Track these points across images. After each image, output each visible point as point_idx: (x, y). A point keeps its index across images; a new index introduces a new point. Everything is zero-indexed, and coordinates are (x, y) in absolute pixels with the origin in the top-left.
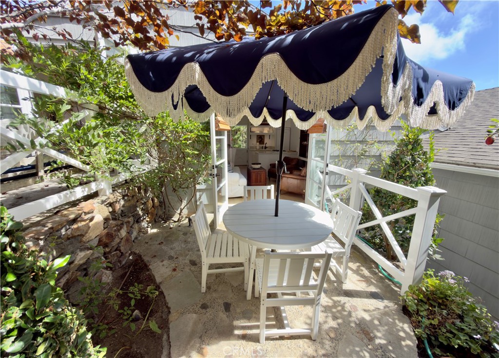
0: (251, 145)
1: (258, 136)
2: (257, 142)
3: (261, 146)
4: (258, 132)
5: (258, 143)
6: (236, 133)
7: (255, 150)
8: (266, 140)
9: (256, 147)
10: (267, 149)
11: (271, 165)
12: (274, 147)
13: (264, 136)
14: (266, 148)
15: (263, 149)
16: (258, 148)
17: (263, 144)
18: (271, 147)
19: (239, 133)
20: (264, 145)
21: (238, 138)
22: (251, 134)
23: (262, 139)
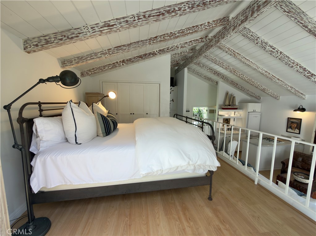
23: (228, 122)
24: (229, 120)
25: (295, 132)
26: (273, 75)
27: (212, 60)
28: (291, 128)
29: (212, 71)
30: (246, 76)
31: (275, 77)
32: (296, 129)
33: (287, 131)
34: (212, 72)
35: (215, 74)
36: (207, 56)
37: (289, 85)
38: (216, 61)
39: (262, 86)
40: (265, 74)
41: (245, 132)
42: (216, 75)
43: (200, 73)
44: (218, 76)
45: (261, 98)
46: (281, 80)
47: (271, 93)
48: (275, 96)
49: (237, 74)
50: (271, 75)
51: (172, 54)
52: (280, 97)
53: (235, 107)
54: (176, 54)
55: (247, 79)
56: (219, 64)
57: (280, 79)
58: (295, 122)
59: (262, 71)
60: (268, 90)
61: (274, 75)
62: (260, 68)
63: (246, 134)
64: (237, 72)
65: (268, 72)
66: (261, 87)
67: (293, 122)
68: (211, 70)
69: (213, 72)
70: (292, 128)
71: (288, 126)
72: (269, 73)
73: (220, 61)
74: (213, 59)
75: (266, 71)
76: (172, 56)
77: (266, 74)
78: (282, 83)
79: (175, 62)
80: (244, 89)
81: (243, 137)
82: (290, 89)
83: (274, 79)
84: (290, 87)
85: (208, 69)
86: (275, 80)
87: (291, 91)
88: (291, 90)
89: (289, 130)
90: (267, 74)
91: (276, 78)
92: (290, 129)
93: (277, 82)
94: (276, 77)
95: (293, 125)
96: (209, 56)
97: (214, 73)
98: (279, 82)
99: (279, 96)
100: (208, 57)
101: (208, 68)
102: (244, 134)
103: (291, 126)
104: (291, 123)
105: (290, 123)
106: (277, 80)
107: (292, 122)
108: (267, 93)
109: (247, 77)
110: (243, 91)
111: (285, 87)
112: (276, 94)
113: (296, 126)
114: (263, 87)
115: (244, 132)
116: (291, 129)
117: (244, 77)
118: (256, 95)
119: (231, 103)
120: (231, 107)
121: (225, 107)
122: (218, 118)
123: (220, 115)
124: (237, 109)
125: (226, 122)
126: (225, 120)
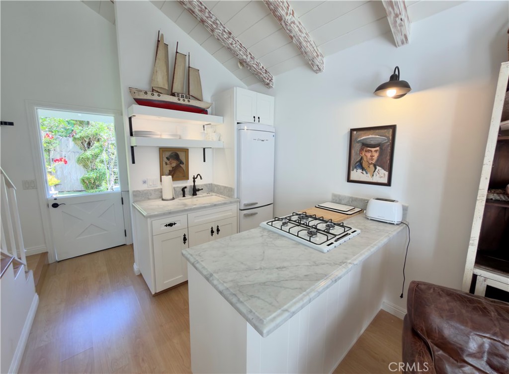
0: (136, 185)
1: (162, 150)
2: (162, 174)
3: (181, 184)
4: (165, 136)
5: (168, 179)
6: (89, 144)
8: (195, 166)
9: (161, 191)
10: (199, 195)
12: (228, 189)
13: (186, 151)
14: (195, 190)
15: (189, 198)
16: (166, 193)
17: (186, 177)
18: (211, 188)
19: (96, 144)
20: (189, 183)
21: (96, 156)
22: (134, 141)
23: (181, 163)
24: (182, 156)
25: (375, 180)
28: (360, 165)
32: (378, 168)
33: (349, 180)
41: (236, 197)
47: (300, 30)
48: (312, 49)
52: (324, 60)
53: (193, 103)
58: (372, 142)
60: (290, 10)
63: (236, 202)
67: (369, 142)
70: (365, 164)
71: (352, 162)
81: (229, 213)
89: (357, 174)
92: (360, 171)
95: (369, 155)
102: (231, 203)
103: (362, 158)
104: (362, 150)
105: (357, 147)
107: (366, 145)
108: (285, 23)
112: (312, 43)
113: (376, 155)
115: (230, 196)
116: (363, 169)
119: (177, 88)
120: (174, 100)
121: (149, 97)
122: (132, 148)
123: (140, 134)
124: (203, 111)
125: (174, 165)
126: (168, 154)
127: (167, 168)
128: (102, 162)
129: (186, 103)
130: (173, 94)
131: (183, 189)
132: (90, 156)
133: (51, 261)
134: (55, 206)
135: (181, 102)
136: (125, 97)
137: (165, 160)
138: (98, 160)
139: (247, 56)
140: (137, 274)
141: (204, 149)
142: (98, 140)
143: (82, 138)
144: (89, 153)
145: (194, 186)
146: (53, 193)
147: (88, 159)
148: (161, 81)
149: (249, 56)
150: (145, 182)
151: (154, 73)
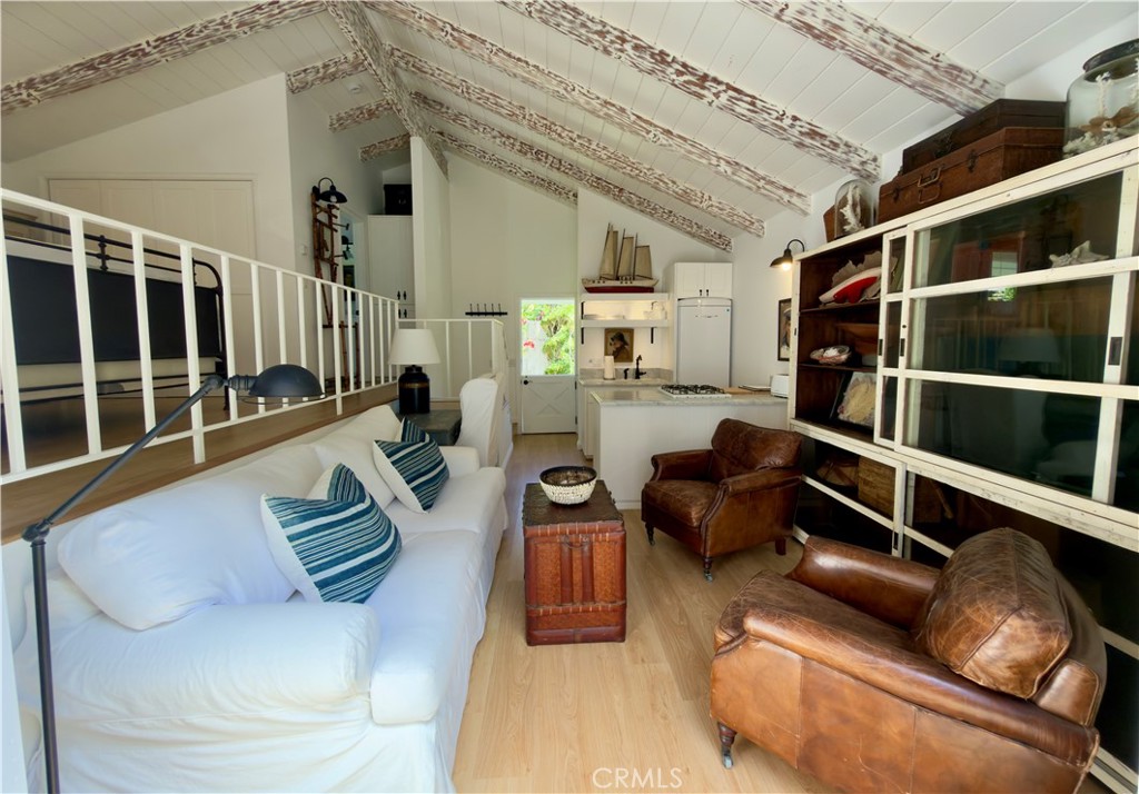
0: (584, 364)
1: (608, 331)
2: (606, 354)
3: (623, 366)
4: (609, 318)
6: (556, 328)
7: (600, 381)
8: (641, 346)
9: (603, 371)
10: (643, 379)
11: (655, 460)
12: (670, 372)
13: (631, 331)
14: (638, 374)
15: (631, 380)
16: (609, 374)
17: (629, 358)
18: (658, 373)
20: (633, 366)
22: (583, 324)
23: (626, 343)
24: (627, 338)
26: (638, 117)
27: (452, 85)
28: (786, 341)
29: (512, 141)
30: (602, 145)
31: (651, 124)
34: (513, 145)
35: (526, 154)
36: (430, 72)
37: (721, 154)
38: (468, 88)
39: (674, 182)
40: (601, 114)
42: (529, 155)
43: (509, 163)
44: (539, 160)
45: (733, 243)
46: (680, 137)
47: (721, 209)
48: (741, 220)
49: (560, 135)
50: (633, 118)
51: (292, 73)
52: (765, 225)
54: (305, 71)
55: (605, 157)
56: (481, 101)
57: (675, 132)
59: (588, 103)
60: (706, 197)
61: (645, 117)
62: (577, 88)
64: (560, 130)
65: (613, 105)
66: (671, 184)
68: (509, 137)
69: (518, 147)
70: (788, 340)
72: (623, 110)
73: (483, 91)
74: (455, 82)
75: (606, 102)
76: (293, 79)
77: (606, 114)
78: (689, 148)
79: (362, 113)
80: (654, 209)
82: (729, 172)
83: (648, 132)
84: (728, 162)
85: (494, 137)
86: (651, 135)
87: (735, 178)
88: (733, 173)
89: (784, 350)
90: (611, 113)
91: (656, 126)
92: (785, 347)
93: (665, 142)
94: (655, 122)
95: (790, 329)
96: (438, 72)
97: (520, 151)
98: (671, 142)
99: (758, 221)
100: (432, 75)
101: (495, 133)
103: (787, 333)
104: (786, 323)
106: (661, 136)
107: (788, 318)
108: (702, 209)
109: (605, 148)
110: (652, 215)
111: (704, 161)
114: (682, 185)
116: (788, 344)
117: (594, 146)
118: (707, 232)
119: (623, 271)
120: (617, 284)
121: (596, 285)
122: (582, 329)
123: (590, 317)
124: (650, 290)
125: (618, 346)
126: (613, 335)
127: (612, 349)
128: (567, 351)
129: (629, 284)
130: (617, 279)
131: (626, 371)
132: (556, 344)
133: (519, 433)
134: (526, 382)
135: (624, 284)
136: (580, 287)
137: (610, 341)
138: (563, 349)
139: (692, 227)
140: (579, 448)
141: (652, 329)
142: (566, 323)
143: (549, 321)
144: (555, 339)
145: (638, 369)
146: (524, 373)
147: (553, 346)
148: (608, 269)
149: (695, 227)
150: (591, 361)
151: (603, 261)
